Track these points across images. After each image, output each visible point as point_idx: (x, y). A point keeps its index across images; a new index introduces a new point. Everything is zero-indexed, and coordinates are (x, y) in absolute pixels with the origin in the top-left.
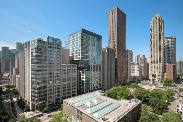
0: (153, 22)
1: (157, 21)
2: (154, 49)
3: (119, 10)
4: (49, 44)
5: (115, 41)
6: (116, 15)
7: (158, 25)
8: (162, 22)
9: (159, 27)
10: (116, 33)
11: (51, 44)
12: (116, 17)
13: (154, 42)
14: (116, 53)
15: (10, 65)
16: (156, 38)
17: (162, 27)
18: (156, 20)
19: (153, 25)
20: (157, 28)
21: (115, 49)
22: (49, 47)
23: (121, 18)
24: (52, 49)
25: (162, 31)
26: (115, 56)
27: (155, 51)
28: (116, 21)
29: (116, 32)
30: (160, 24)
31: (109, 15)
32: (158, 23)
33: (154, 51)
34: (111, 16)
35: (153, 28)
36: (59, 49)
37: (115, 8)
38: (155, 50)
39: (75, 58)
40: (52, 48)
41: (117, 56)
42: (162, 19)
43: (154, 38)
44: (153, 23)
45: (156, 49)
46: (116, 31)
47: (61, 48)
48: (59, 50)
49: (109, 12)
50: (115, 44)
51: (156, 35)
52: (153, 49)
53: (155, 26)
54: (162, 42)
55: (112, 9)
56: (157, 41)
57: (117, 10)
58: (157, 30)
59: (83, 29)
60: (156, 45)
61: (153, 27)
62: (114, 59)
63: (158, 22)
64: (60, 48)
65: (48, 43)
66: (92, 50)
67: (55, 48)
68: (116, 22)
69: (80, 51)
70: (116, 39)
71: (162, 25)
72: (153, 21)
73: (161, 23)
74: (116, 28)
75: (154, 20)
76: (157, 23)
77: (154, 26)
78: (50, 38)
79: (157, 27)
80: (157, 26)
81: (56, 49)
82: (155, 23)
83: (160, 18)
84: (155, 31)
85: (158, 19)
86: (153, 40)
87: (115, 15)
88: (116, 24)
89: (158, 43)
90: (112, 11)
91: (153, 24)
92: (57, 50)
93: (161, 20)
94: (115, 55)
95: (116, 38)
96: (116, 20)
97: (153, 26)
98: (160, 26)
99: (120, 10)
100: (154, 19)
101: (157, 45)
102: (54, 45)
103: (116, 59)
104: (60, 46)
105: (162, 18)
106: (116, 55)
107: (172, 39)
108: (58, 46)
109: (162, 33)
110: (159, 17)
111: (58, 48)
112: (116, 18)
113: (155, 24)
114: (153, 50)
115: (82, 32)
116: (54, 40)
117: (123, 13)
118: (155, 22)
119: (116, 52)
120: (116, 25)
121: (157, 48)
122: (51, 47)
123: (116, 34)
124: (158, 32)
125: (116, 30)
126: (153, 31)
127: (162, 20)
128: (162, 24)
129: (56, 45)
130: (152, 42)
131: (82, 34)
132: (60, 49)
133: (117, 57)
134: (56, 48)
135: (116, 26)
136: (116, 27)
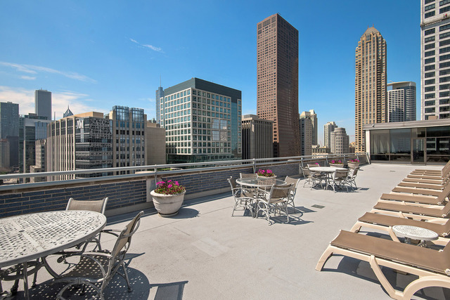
0: (363, 48)
1: (370, 45)
2: (365, 116)
3: (281, 22)
4: (117, 126)
5: (273, 98)
6: (276, 35)
7: (374, 56)
8: (382, 47)
9: (375, 59)
10: (276, 80)
11: (123, 125)
12: (276, 40)
13: (365, 96)
14: (277, 130)
15: (22, 156)
16: (368, 87)
17: (384, 59)
18: (370, 42)
19: (361, 53)
20: (370, 63)
21: (273, 119)
22: (117, 131)
23: (287, 39)
24: (125, 137)
25: (384, 71)
26: (274, 137)
27: (368, 120)
28: (276, 48)
29: (276, 77)
30: (378, 52)
31: (260, 32)
32: (374, 50)
33: (365, 120)
34: (264, 36)
35: (361, 62)
36: (141, 133)
37: (272, 16)
38: (367, 117)
39: (179, 149)
40: (124, 134)
41: (277, 137)
42: (382, 41)
43: (365, 87)
44: (363, 50)
45: (370, 114)
46: (276, 74)
47: (145, 132)
48: (141, 138)
49: (260, 27)
50: (273, 106)
51: (369, 79)
52: (363, 115)
53: (367, 58)
54: (383, 98)
55: (266, 19)
56: (372, 95)
57: (276, 22)
58: (372, 68)
59: (197, 80)
60: (369, 104)
61: (361, 59)
62: (272, 146)
63: (374, 47)
64: (143, 132)
65: (115, 123)
66: (218, 127)
67: (131, 133)
68: (276, 51)
69: (191, 134)
70: (276, 95)
71: (382, 56)
72: (363, 45)
73: (380, 51)
74: (276, 67)
75: (365, 42)
76: (370, 51)
77: (365, 57)
78: (120, 108)
79: (372, 60)
80: (370, 57)
81: (133, 134)
82: (367, 49)
83: (377, 38)
84: (367, 70)
85: (374, 41)
86: (363, 93)
87: (272, 33)
88: (275, 56)
89: (374, 100)
90: (266, 23)
91: (363, 53)
92: (137, 138)
93: (380, 44)
94: (274, 134)
95: (276, 93)
96: (276, 46)
97: (361, 56)
98: (378, 58)
99: (285, 22)
100: (364, 39)
101: (372, 104)
102: (128, 126)
103: (276, 145)
104: (143, 127)
105: (382, 39)
106: (276, 135)
107: (408, 88)
108: (138, 127)
109: (383, 75)
110: (375, 36)
111: (138, 133)
112: (276, 43)
113: (367, 52)
114: (363, 117)
115: (194, 87)
116: (128, 113)
117: (293, 28)
118: (367, 47)
119: (277, 127)
120: (276, 59)
121: (372, 113)
122: (123, 132)
123: (276, 82)
124: (374, 73)
125: (276, 71)
126: (363, 71)
127: (382, 44)
128: (384, 54)
129: (133, 126)
130: (361, 97)
131: (194, 92)
132: (143, 134)
133: (278, 141)
134: (133, 132)
135: (276, 61)
136: (276, 64)
